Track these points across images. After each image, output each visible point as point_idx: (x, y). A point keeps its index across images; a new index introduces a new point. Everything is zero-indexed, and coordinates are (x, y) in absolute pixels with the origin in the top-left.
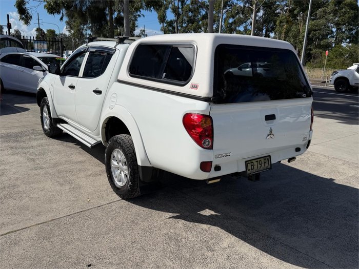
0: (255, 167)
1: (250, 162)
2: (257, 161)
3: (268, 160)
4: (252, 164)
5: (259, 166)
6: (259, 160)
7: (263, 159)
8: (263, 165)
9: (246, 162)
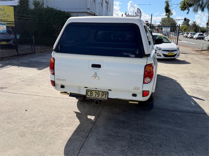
0: (94, 95)
1: (90, 91)
2: (96, 92)
3: (106, 95)
4: (91, 93)
5: (97, 95)
6: (97, 92)
7: (101, 92)
8: (100, 96)
9: (87, 90)
